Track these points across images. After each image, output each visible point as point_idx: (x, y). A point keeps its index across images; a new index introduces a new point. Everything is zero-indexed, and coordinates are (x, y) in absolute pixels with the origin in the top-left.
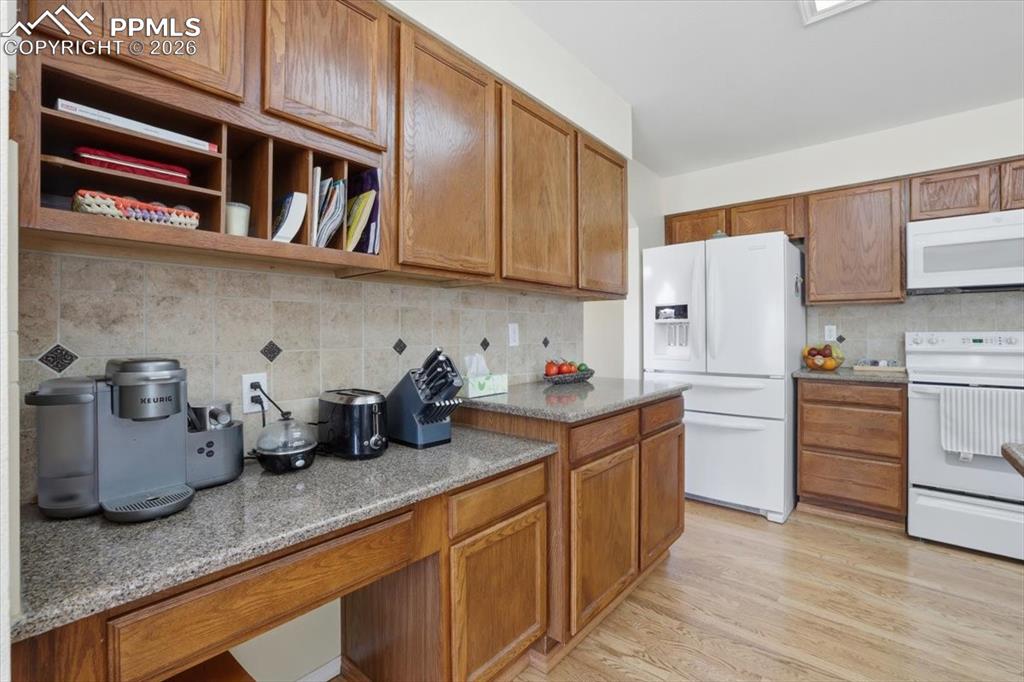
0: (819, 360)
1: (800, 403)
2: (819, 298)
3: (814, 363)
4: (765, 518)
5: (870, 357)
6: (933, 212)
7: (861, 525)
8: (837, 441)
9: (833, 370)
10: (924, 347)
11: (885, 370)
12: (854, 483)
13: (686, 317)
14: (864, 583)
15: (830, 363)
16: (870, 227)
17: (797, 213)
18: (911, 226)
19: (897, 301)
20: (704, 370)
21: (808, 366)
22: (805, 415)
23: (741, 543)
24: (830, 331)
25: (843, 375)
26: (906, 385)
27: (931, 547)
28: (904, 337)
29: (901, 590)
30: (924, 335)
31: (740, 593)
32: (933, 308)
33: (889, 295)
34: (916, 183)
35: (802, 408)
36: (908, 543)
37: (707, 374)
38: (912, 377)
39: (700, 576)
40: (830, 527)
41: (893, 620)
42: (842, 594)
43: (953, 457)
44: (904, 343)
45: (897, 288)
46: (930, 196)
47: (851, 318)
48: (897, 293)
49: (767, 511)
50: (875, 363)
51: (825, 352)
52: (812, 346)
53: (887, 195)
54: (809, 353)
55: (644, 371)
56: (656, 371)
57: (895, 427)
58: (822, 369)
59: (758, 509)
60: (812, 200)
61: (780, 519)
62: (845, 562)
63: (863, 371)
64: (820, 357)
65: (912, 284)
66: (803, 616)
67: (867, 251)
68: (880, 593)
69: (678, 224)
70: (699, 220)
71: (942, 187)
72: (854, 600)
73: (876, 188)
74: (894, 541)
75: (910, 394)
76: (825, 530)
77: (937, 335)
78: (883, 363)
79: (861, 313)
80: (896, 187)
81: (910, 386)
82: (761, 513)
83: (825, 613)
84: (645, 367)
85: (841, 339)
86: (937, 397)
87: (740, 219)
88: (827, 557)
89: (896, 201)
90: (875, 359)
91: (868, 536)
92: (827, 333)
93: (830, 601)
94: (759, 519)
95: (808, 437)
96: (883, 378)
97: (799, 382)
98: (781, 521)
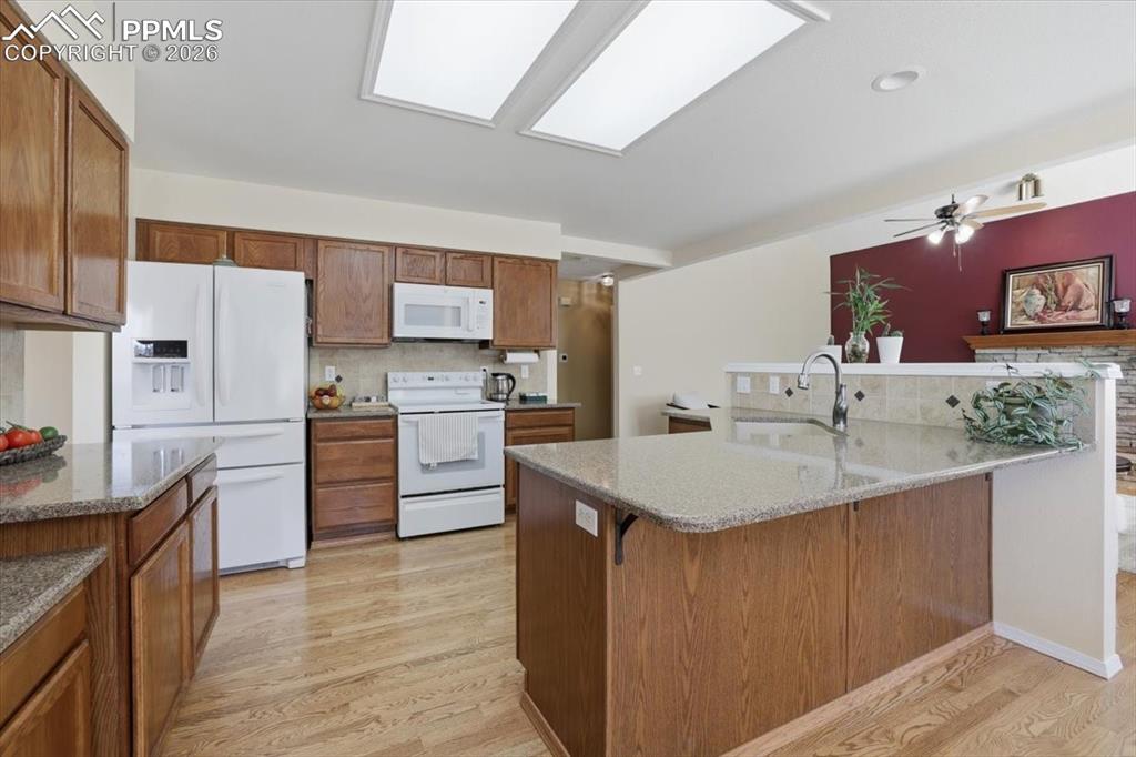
0: (327, 400)
1: (313, 443)
2: (325, 340)
3: (322, 403)
4: (287, 568)
5: (362, 395)
6: (412, 278)
7: (366, 544)
8: (347, 473)
9: (336, 409)
10: (401, 384)
11: (375, 406)
12: (362, 508)
13: (185, 356)
14: (386, 587)
15: (335, 402)
16: (367, 279)
17: (306, 254)
18: (397, 286)
19: (385, 346)
20: (211, 420)
21: (315, 406)
22: (319, 454)
23: (274, 602)
24: (330, 371)
25: (344, 413)
26: (397, 416)
27: (416, 541)
28: (386, 376)
29: (395, 584)
30: (400, 375)
31: (296, 648)
32: (404, 353)
33: (379, 341)
34: (400, 251)
35: (316, 447)
36: (400, 545)
37: (214, 423)
38: (401, 411)
39: (247, 653)
40: (343, 554)
41: (412, 604)
42: (375, 603)
43: (426, 468)
44: (386, 382)
45: (386, 335)
46: (408, 265)
47: (346, 359)
48: (386, 340)
49: (287, 560)
50: (368, 400)
51: (330, 392)
52: (318, 386)
53: (380, 255)
54: (317, 393)
55: (114, 428)
56: (134, 427)
57: (390, 453)
58: (328, 408)
59: (277, 562)
60: (321, 244)
61: (301, 563)
62: (366, 578)
63: (360, 408)
64: (326, 397)
65: (398, 334)
66: (357, 636)
67: (364, 302)
68: (397, 589)
69: (158, 234)
70: (192, 237)
71: (415, 260)
72: (385, 602)
73: (372, 248)
74: (391, 546)
75: (400, 423)
76: (342, 558)
77: (409, 374)
78: (374, 399)
79: (354, 356)
80: (386, 250)
81: (400, 417)
82: (281, 564)
83: (371, 624)
84: (114, 424)
85: (339, 379)
86: (417, 424)
87: (245, 246)
88: (352, 580)
89: (386, 263)
90: (368, 395)
91: (374, 549)
92: (327, 373)
93: (370, 612)
94: (281, 572)
95: (321, 475)
96: (374, 412)
97: (313, 423)
98: (303, 565)
